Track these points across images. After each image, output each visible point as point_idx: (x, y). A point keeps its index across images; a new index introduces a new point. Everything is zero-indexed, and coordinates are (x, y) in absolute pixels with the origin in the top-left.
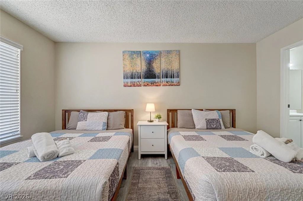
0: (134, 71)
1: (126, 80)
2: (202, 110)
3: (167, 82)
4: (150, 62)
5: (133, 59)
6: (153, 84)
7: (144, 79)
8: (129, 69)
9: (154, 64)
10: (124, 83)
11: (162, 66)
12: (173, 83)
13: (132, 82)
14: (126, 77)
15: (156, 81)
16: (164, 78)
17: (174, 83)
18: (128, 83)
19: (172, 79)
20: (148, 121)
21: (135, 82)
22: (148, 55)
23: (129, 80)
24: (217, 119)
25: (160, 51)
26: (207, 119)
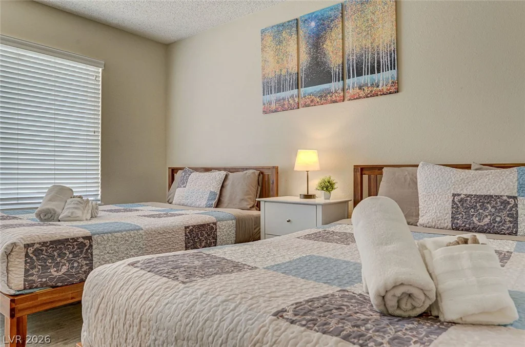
0: (283, 73)
1: (268, 97)
2: (468, 167)
3: (360, 88)
4: (317, 41)
5: (280, 42)
6: (325, 98)
8: (272, 69)
9: (328, 42)
10: (264, 104)
11: (347, 45)
12: (378, 86)
13: (279, 100)
14: (267, 89)
15: (333, 90)
16: (353, 77)
17: (380, 88)
18: (270, 104)
19: (376, 76)
20: (303, 196)
21: (284, 99)
22: (313, 24)
23: (273, 97)
24: (505, 198)
25: (342, 5)
26: (459, 195)
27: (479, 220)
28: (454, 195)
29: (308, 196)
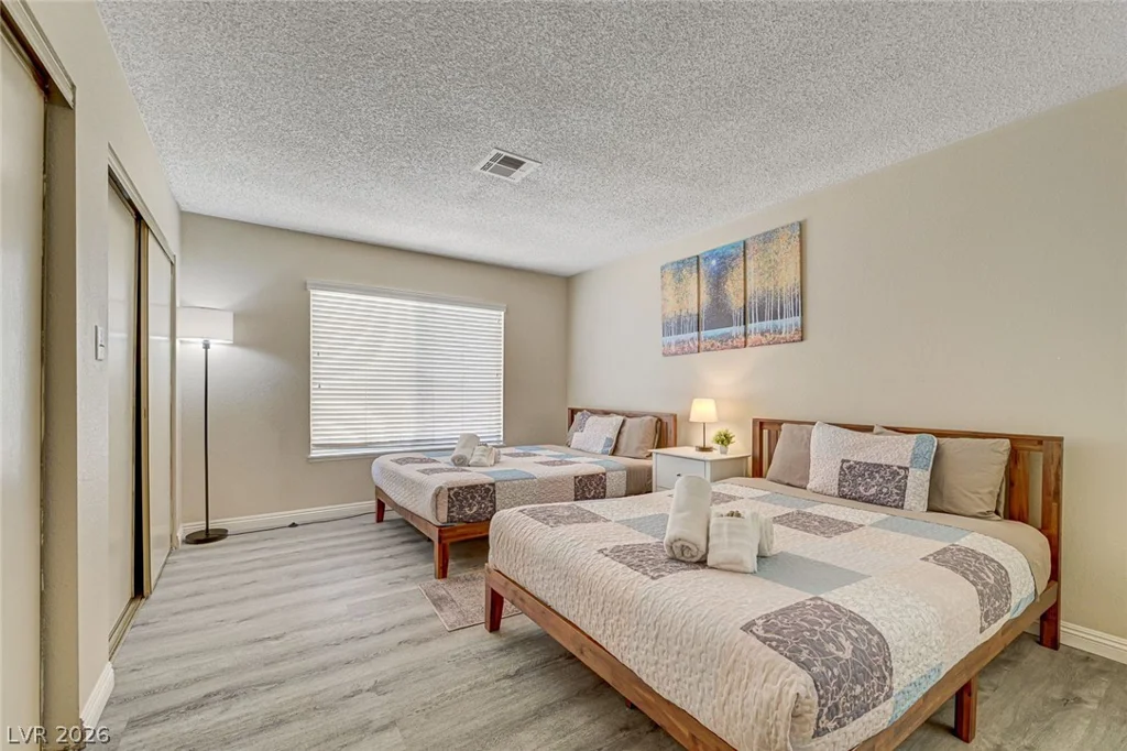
0: (683, 314)
1: (668, 339)
3: (762, 334)
4: (718, 281)
5: (680, 280)
6: (725, 343)
7: (703, 331)
8: (672, 309)
9: (729, 282)
10: (664, 346)
11: (748, 286)
12: (781, 333)
13: (679, 343)
14: (667, 331)
15: (734, 334)
16: (755, 321)
17: (783, 335)
18: (670, 346)
19: (778, 322)
20: (700, 449)
21: (683, 341)
22: (714, 262)
23: (673, 338)
24: (895, 468)
25: (745, 242)
26: (849, 461)
27: (866, 490)
28: (843, 461)
29: (704, 449)
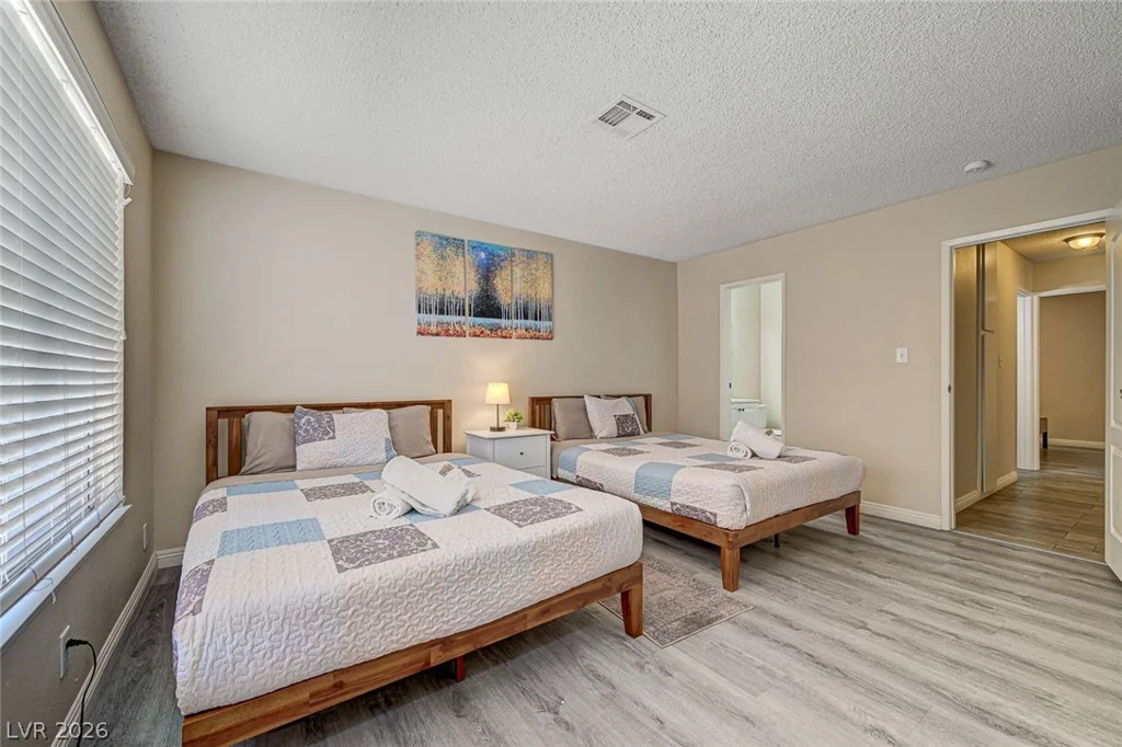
0: (448, 293)
2: (599, 397)
3: (526, 330)
4: (487, 273)
5: (443, 258)
6: (495, 331)
7: (472, 318)
8: (433, 287)
9: (498, 279)
10: (419, 324)
11: (515, 288)
12: (539, 332)
13: (443, 324)
14: (422, 307)
16: (521, 319)
17: (541, 333)
18: (429, 325)
19: (538, 322)
20: (493, 429)
21: (449, 324)
22: (483, 255)
23: (434, 318)
24: (631, 415)
25: (511, 250)
27: (628, 430)
28: (614, 416)
